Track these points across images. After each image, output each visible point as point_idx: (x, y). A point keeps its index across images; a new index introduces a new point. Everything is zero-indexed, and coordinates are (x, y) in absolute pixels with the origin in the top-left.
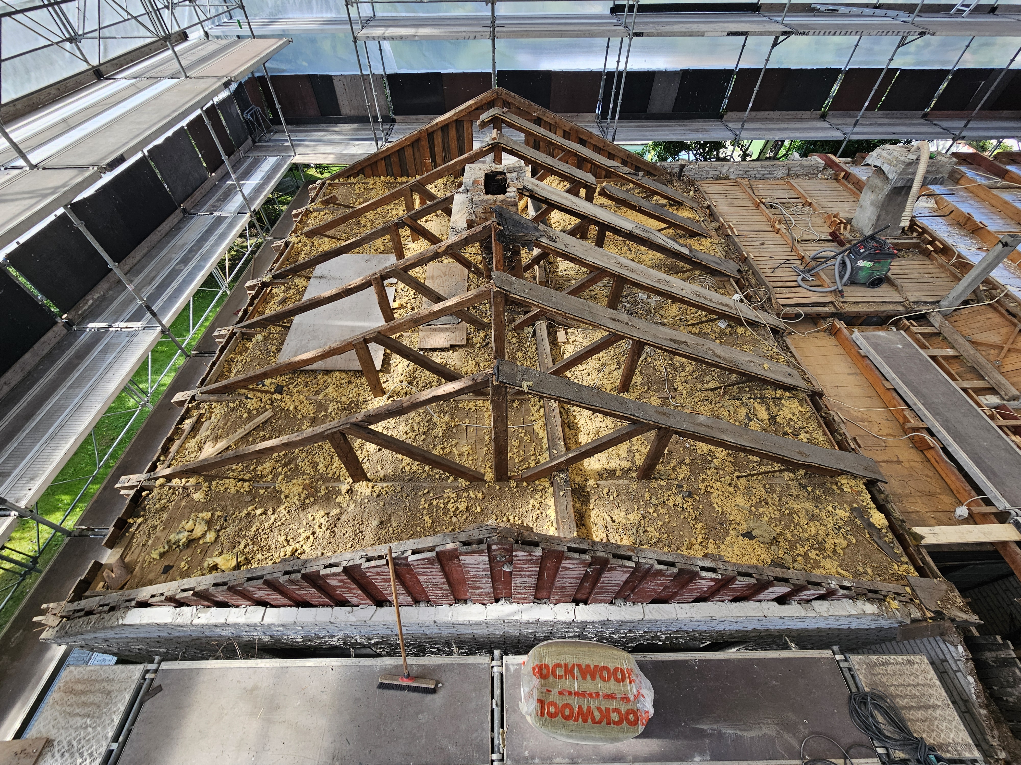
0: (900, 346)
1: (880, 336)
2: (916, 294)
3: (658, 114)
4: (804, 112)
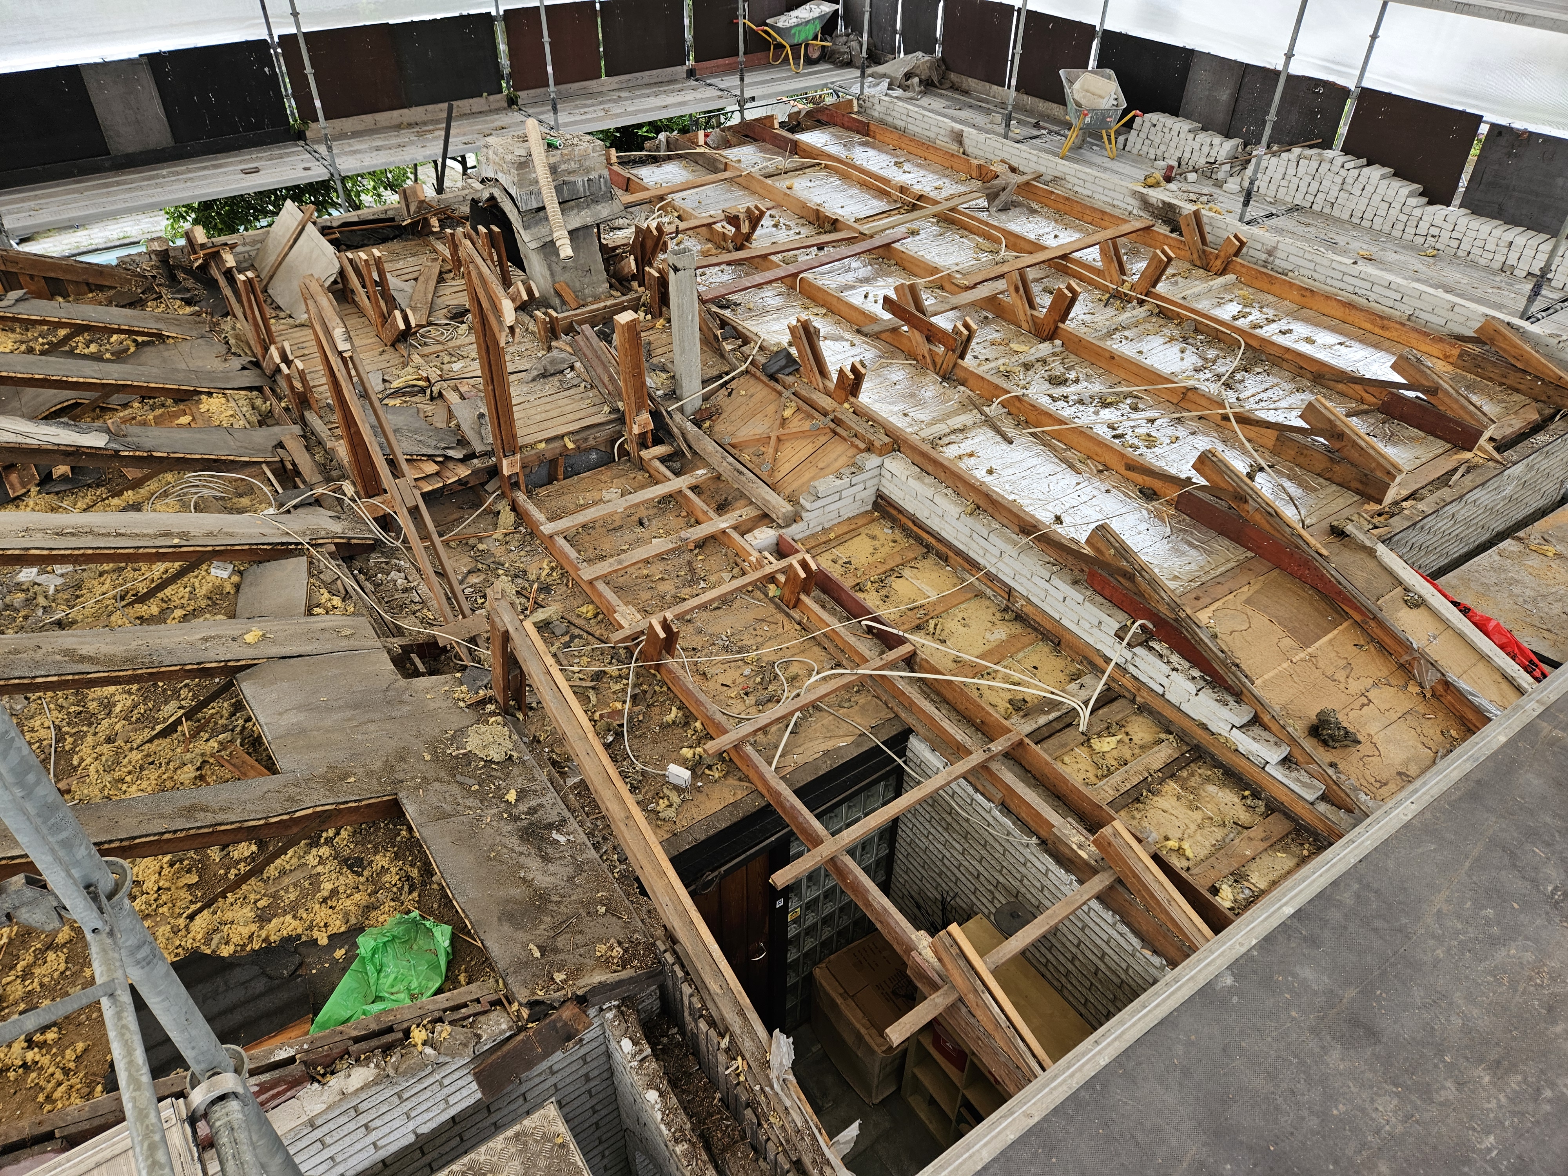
3: (142, 153)
4: (471, 101)
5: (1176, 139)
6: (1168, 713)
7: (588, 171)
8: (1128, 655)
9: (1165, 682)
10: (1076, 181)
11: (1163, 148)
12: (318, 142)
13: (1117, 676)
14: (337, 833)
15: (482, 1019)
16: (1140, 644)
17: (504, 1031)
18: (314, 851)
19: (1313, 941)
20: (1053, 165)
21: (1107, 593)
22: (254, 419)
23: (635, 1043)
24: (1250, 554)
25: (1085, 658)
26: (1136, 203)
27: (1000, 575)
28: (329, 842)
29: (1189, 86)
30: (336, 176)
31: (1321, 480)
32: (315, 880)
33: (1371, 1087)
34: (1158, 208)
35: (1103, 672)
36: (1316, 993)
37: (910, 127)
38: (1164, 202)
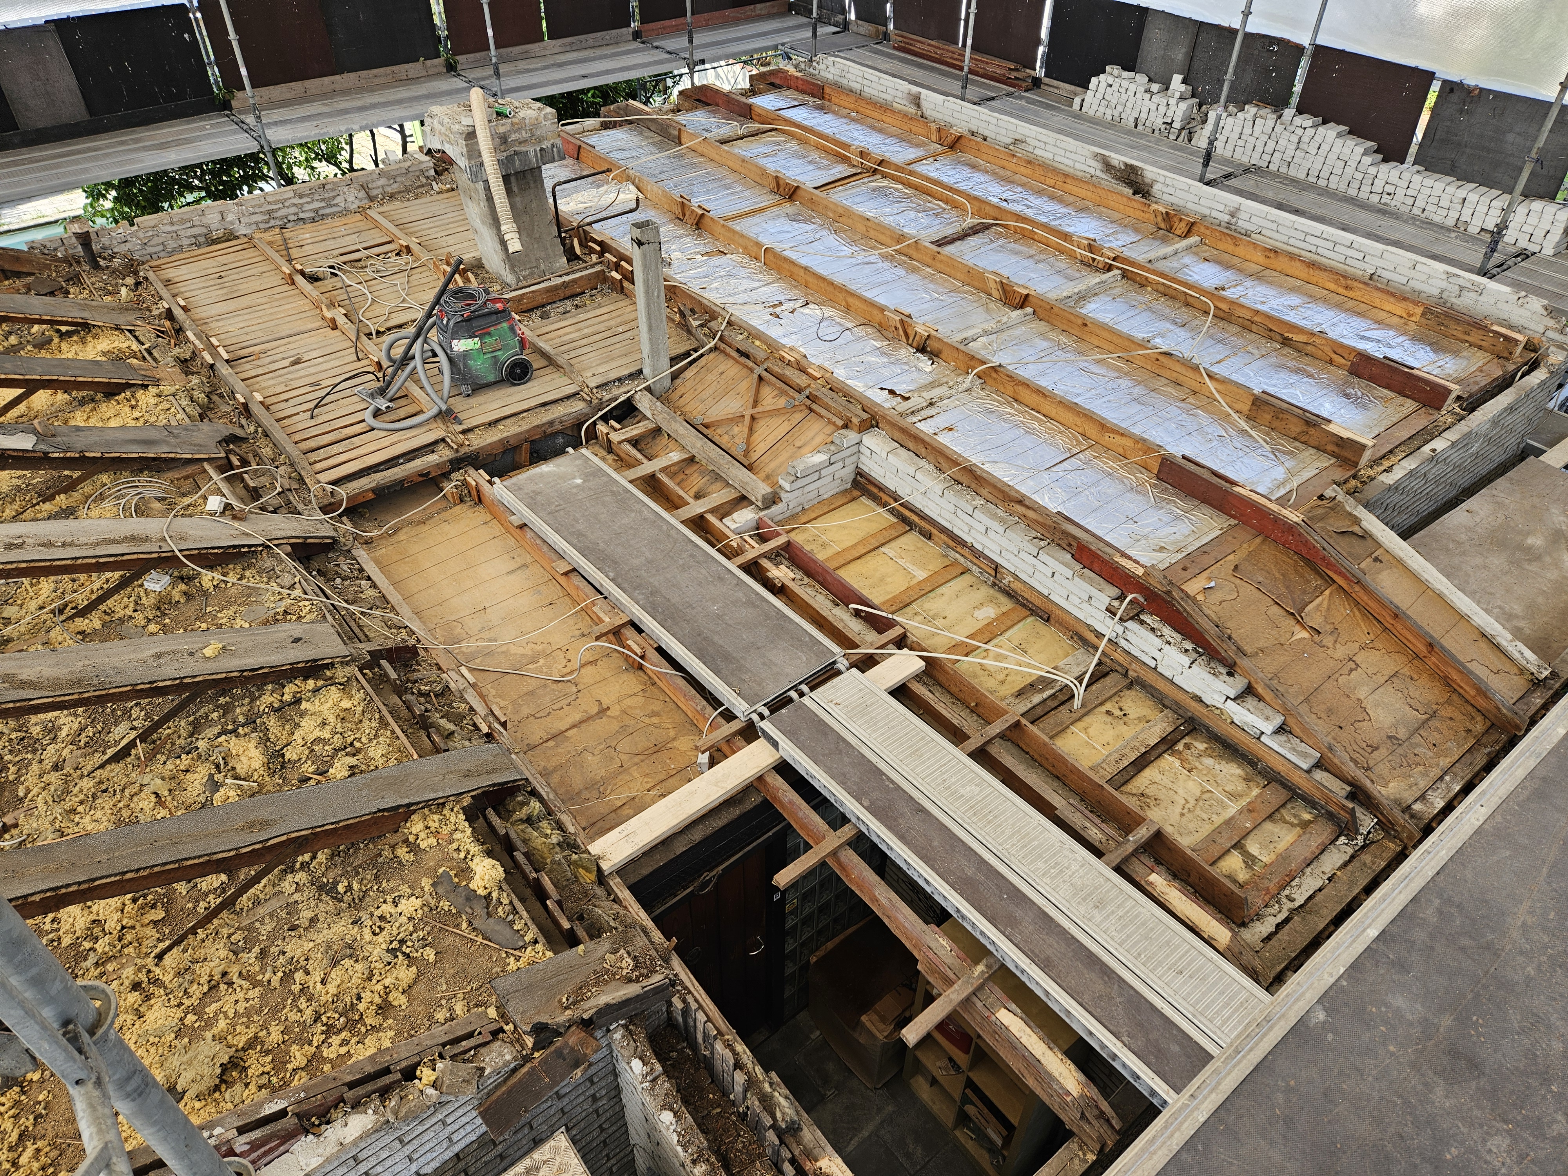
0: (579, 481)
1: (541, 475)
2: (601, 370)
3: (54, 127)
4: (406, 66)
5: (1132, 99)
6: (1161, 685)
7: (540, 140)
8: (1119, 629)
9: (1158, 655)
10: (1037, 143)
11: (1120, 108)
12: (245, 112)
13: (1108, 651)
14: (314, 857)
15: (483, 1050)
16: (1132, 618)
17: (509, 1062)
18: (290, 877)
19: (1401, 966)
20: (1013, 128)
21: (1096, 567)
22: (195, 412)
23: (645, 1063)
24: (1233, 522)
25: (1077, 634)
26: (1099, 166)
27: (986, 552)
28: (304, 866)
29: (1144, 45)
30: (266, 148)
31: (1297, 444)
32: (292, 908)
33: (1481, 1126)
34: (1120, 170)
35: (1096, 648)
36: (1411, 1024)
37: (866, 89)
38: (1126, 165)
